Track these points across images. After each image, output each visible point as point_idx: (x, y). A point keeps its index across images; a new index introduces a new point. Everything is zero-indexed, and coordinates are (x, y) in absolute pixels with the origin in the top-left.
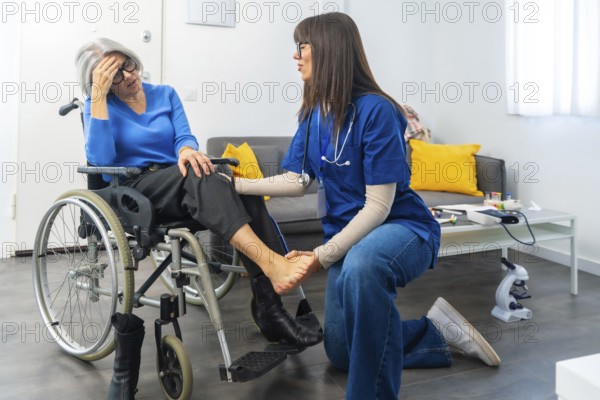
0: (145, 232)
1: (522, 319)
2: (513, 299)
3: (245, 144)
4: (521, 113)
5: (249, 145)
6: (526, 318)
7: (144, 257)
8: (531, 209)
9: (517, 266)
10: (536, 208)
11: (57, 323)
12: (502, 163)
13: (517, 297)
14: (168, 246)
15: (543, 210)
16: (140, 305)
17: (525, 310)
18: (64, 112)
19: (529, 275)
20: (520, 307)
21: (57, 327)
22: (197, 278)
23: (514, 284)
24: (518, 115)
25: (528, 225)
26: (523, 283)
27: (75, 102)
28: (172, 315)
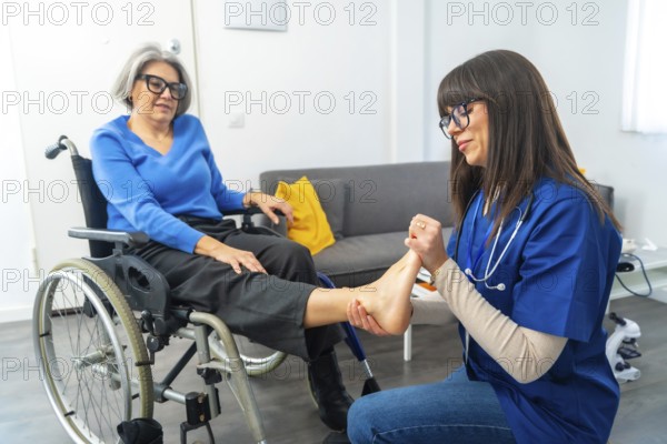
0: (159, 316)
1: (629, 381)
2: (620, 359)
3: (304, 178)
4: (639, 130)
5: (309, 179)
6: (633, 379)
7: (160, 348)
8: (645, 248)
9: (628, 321)
10: (652, 247)
11: (72, 413)
12: (611, 190)
13: (625, 356)
14: (192, 333)
15: (660, 249)
16: (164, 399)
17: (633, 370)
18: (52, 155)
19: (641, 331)
20: (628, 367)
21: (72, 417)
22: (229, 375)
23: (624, 342)
24: (634, 133)
25: (644, 271)
26: (633, 340)
27: (63, 142)
28: (202, 418)
